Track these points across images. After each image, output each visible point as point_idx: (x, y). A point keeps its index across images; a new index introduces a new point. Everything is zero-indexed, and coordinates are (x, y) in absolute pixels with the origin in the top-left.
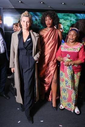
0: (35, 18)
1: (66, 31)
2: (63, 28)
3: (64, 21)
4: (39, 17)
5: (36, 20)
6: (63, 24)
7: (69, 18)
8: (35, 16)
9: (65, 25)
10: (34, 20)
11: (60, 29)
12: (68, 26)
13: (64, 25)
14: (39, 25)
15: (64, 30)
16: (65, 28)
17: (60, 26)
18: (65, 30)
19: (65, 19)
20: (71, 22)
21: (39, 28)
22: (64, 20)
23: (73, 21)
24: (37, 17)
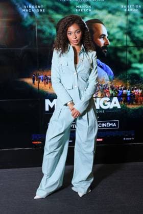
0: (28, 9)
1: (115, 42)
2: (108, 33)
3: (110, 16)
4: (38, 8)
5: (31, 14)
6: (108, 23)
7: (123, 6)
8: (27, 3)
9: (113, 27)
10: (25, 15)
11: (100, 38)
12: (121, 28)
13: (110, 25)
14: (39, 27)
15: (111, 40)
16: (113, 35)
17: (98, 30)
18: (114, 38)
19: (110, 9)
20: (130, 17)
21: (41, 35)
22: (110, 12)
23: (134, 15)
24: (33, 7)
